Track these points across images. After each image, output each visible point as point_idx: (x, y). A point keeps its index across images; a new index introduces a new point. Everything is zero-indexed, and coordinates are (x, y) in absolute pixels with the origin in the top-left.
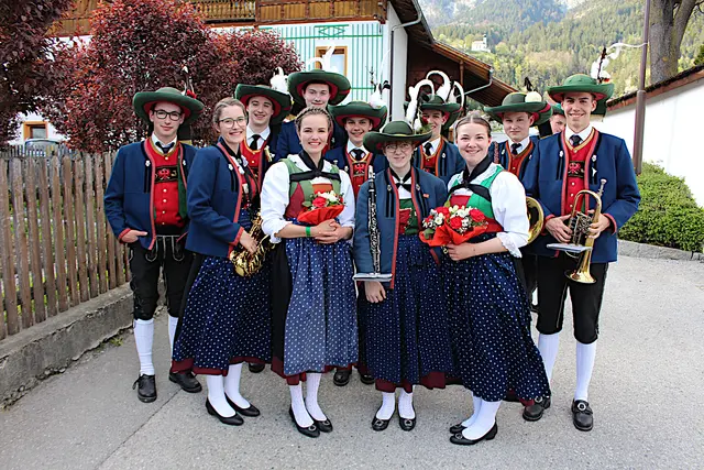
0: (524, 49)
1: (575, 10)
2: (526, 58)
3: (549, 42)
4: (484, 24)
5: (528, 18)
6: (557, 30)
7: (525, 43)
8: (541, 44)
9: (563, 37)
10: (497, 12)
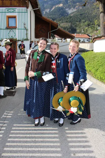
0: (60, 22)
1: (71, 14)
2: (61, 24)
3: (65, 21)
4: (51, 16)
5: (61, 15)
6: (67, 18)
7: (60, 21)
8: (64, 21)
9: (68, 20)
10: (54, 13)
